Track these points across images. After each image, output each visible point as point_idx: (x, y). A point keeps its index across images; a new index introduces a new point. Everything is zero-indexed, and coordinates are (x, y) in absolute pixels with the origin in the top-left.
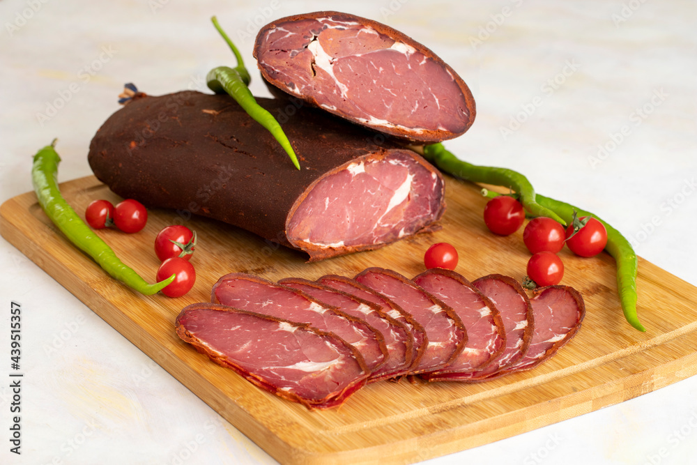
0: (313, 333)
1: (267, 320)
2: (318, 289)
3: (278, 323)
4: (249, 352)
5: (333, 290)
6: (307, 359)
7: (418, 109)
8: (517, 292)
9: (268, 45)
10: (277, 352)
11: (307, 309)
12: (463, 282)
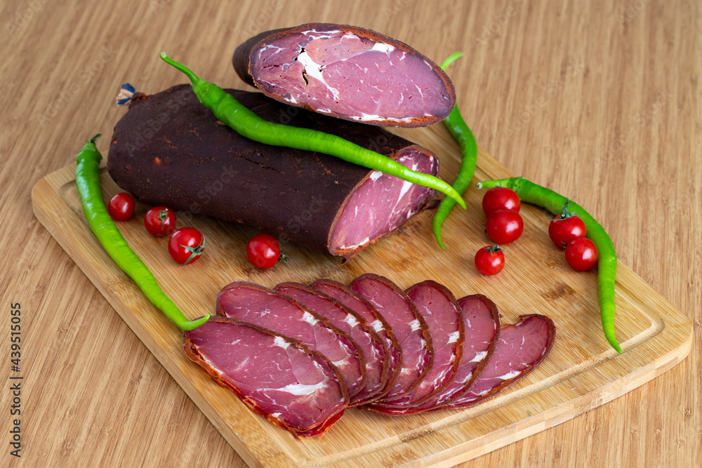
0: (302, 351)
1: (264, 333)
2: (312, 294)
3: (273, 337)
4: (246, 370)
5: (325, 295)
6: (296, 381)
7: (404, 100)
8: (492, 317)
9: (261, 63)
10: (270, 372)
11: (300, 320)
12: (451, 299)
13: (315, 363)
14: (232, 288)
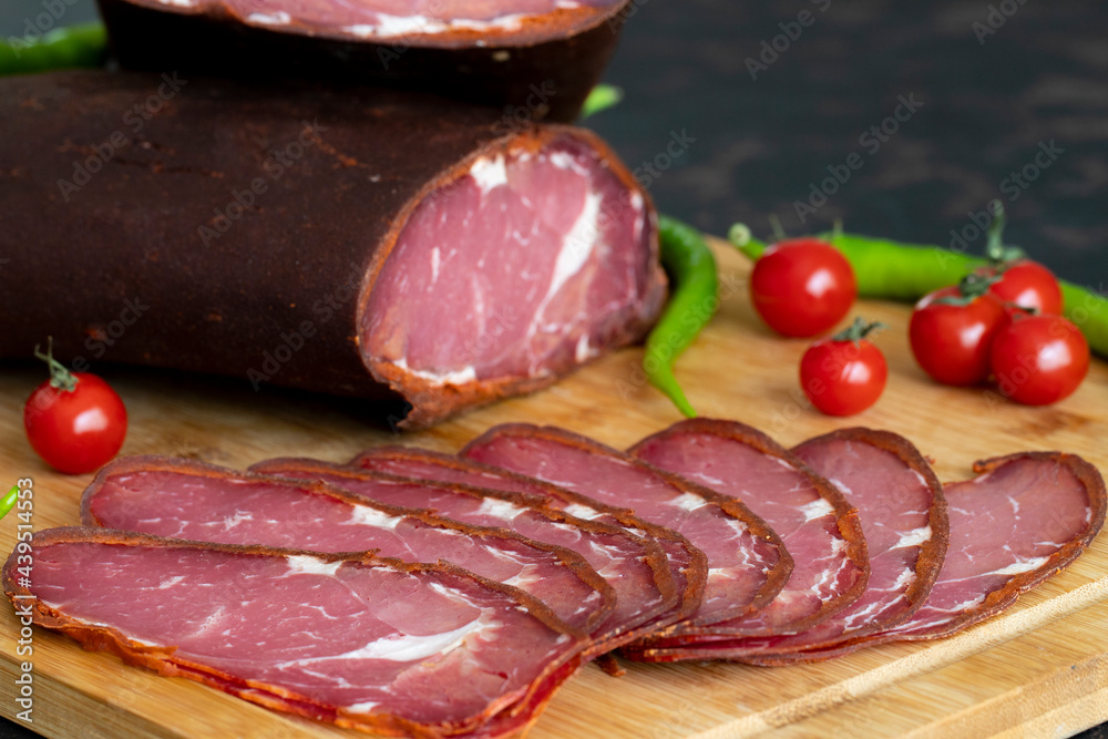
0: (388, 569)
1: (251, 556)
2: (359, 481)
3: (283, 559)
4: (227, 633)
5: (399, 479)
6: (394, 630)
8: (906, 465)
10: (303, 626)
11: (347, 523)
12: (765, 447)
13: (438, 588)
14: (124, 475)
